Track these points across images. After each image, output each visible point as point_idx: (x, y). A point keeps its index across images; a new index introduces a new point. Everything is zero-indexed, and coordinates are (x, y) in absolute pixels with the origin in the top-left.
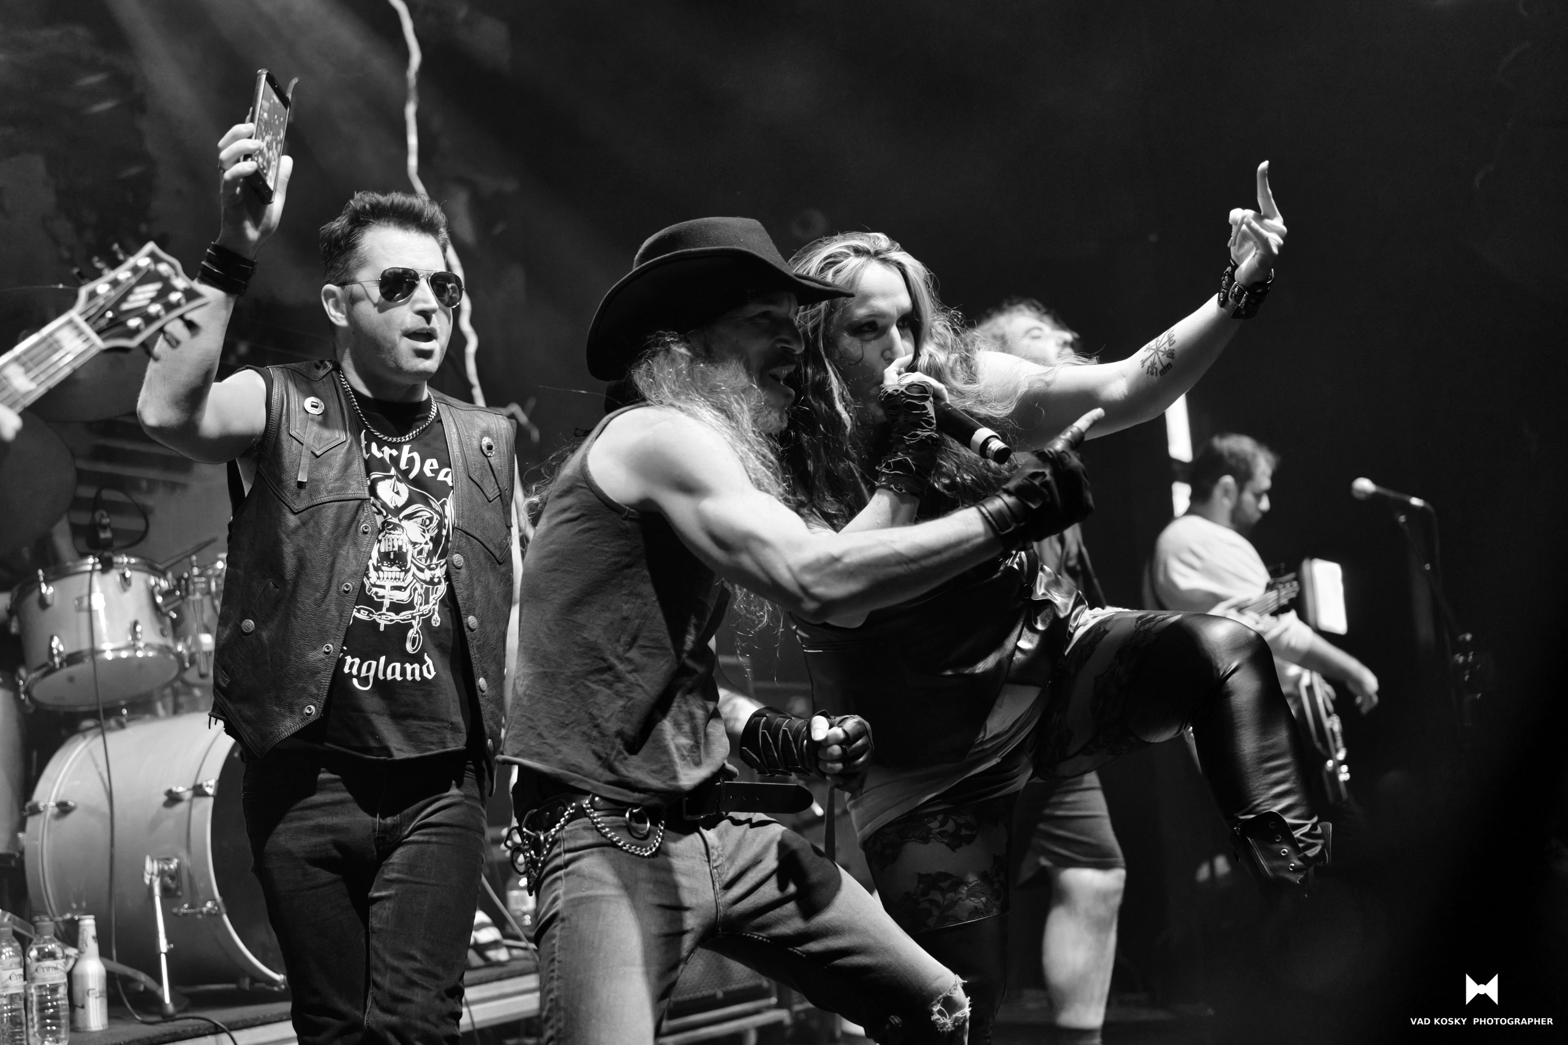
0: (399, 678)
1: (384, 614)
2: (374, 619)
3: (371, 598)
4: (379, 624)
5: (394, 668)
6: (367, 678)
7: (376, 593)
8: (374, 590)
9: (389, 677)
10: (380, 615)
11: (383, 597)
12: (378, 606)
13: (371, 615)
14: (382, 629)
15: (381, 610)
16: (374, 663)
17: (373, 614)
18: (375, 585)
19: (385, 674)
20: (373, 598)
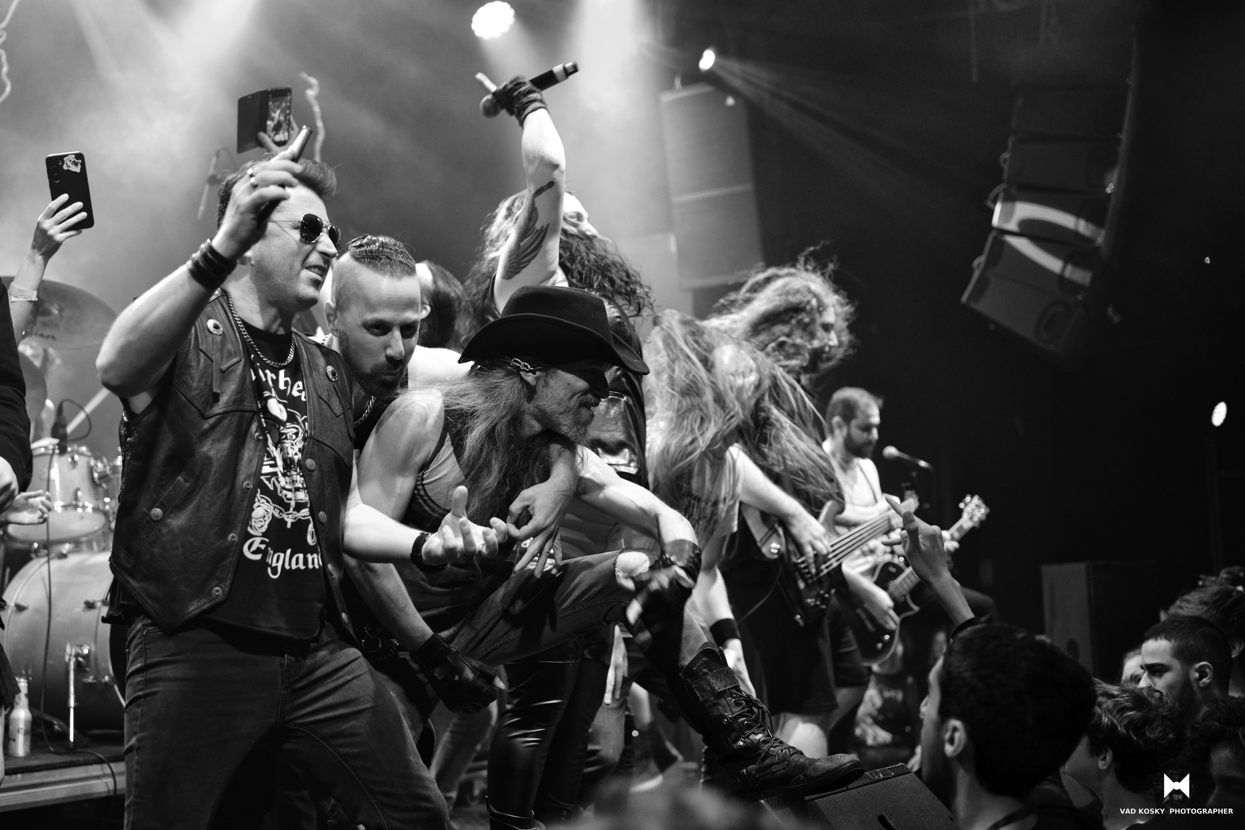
0: (302, 567)
1: (291, 514)
2: (283, 518)
3: (281, 498)
4: (286, 523)
5: (297, 559)
6: (276, 567)
7: (286, 496)
8: (285, 492)
9: (294, 567)
10: (288, 514)
11: (290, 499)
12: (287, 507)
13: (281, 514)
14: (289, 526)
15: (289, 510)
16: (282, 555)
17: (283, 513)
18: (284, 488)
19: (290, 564)
20: (283, 499)
